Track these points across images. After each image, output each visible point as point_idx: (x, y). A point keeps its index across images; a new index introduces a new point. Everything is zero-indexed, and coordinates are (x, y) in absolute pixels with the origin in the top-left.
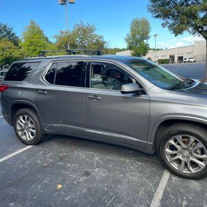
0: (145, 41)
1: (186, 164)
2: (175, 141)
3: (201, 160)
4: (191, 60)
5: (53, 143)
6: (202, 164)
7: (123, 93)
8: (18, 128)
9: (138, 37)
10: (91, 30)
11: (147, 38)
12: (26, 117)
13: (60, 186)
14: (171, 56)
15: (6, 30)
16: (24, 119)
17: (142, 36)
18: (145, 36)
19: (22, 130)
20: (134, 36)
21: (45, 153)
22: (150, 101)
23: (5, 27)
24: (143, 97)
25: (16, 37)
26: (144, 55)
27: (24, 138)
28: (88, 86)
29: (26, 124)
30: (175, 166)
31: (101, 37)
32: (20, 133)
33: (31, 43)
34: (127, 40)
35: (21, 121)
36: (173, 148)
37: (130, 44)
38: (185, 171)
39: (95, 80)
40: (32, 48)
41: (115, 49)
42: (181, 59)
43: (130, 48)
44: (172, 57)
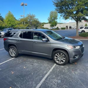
0: (56, 20)
1: (60, 61)
2: (57, 55)
3: (64, 60)
4: (74, 28)
5: (21, 57)
6: (64, 61)
7: (43, 41)
8: (10, 52)
9: (53, 18)
10: (34, 16)
11: (57, 19)
12: (13, 49)
13: (25, 67)
14: (66, 26)
16: (12, 49)
18: (56, 18)
19: (11, 53)
20: (51, 18)
21: (19, 60)
22: (50, 43)
24: (49, 42)
25: (2, 18)
26: (55, 26)
27: (12, 55)
28: (33, 39)
29: (13, 51)
30: (57, 62)
31: (38, 19)
32: (10, 54)
33: (9, 20)
34: (48, 20)
35: (11, 50)
36: (57, 56)
37: (49, 21)
38: (60, 63)
39: (35, 37)
40: (9, 22)
41: (44, 23)
42: (70, 27)
43: (50, 23)
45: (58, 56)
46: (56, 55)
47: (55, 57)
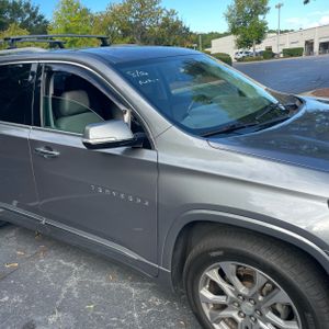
0: (260, 17)
9: (247, 10)
11: (265, 11)
14: (307, 42)
15: (29, 11)
17: (256, 7)
18: (260, 8)
20: (240, 8)
23: (27, 6)
25: (45, 22)
26: (259, 42)
31: (173, 13)
33: (67, 29)
34: (228, 17)
37: (233, 24)
40: (69, 38)
42: (324, 46)
43: (234, 31)
44: (309, 44)
45: (225, 286)
46: (213, 275)
47: (205, 293)
